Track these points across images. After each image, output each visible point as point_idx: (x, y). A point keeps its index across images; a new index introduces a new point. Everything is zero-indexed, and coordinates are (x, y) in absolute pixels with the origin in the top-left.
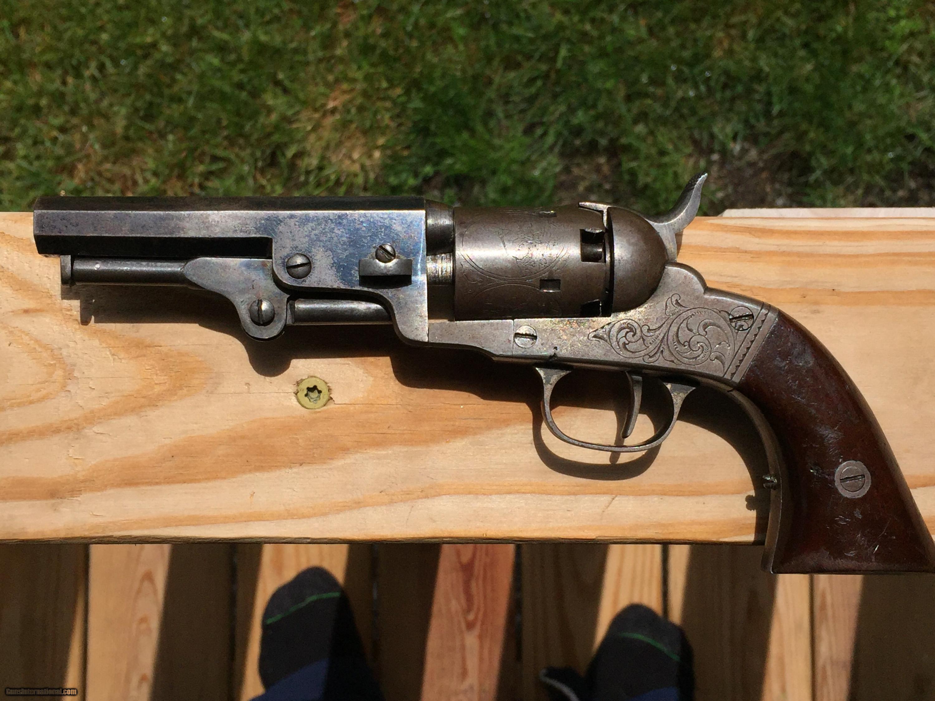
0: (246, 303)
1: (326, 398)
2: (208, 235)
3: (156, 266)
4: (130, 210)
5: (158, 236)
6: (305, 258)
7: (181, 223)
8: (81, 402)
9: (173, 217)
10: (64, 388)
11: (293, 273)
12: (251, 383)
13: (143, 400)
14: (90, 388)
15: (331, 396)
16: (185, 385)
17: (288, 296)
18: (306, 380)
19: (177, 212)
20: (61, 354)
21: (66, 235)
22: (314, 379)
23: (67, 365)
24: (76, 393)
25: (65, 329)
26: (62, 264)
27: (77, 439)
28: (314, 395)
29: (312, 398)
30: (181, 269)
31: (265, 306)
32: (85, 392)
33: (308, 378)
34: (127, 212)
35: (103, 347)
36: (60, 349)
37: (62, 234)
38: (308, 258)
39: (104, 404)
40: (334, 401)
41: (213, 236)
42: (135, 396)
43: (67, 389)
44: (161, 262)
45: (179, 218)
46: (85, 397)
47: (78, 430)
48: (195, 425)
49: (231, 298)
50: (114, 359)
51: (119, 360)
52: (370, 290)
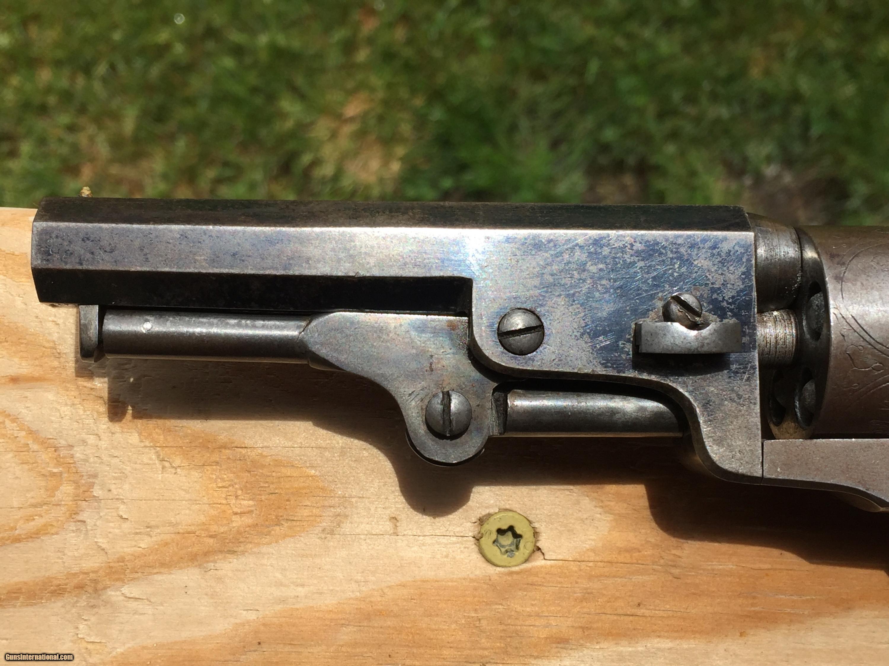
0: (419, 397)
1: (530, 547)
2: (354, 272)
3: (254, 327)
4: (209, 224)
5: (261, 272)
6: (533, 317)
7: (304, 249)
8: (103, 542)
9: (289, 238)
10: (74, 516)
11: (510, 345)
12: (399, 518)
13: (211, 541)
14: (121, 517)
15: (539, 544)
16: (285, 517)
17: (496, 385)
18: (496, 517)
19: (298, 229)
20: (72, 456)
21: (91, 268)
22: (510, 514)
23: (83, 476)
24: (95, 525)
25: (81, 412)
26: (82, 321)
27: (93, 607)
28: (507, 540)
29: (503, 546)
30: (300, 333)
31: (455, 403)
32: (112, 525)
33: (499, 512)
34: (204, 227)
35: (145, 447)
36: (71, 446)
37: (85, 267)
38: (538, 318)
39: (143, 546)
40: (543, 554)
41: (363, 273)
42: (197, 534)
43: (80, 518)
44: (264, 320)
45: (302, 240)
46: (110, 532)
47: (96, 590)
48: (300, 589)
49: (391, 387)
50: (164, 467)
51: (173, 471)
52: (653, 378)
